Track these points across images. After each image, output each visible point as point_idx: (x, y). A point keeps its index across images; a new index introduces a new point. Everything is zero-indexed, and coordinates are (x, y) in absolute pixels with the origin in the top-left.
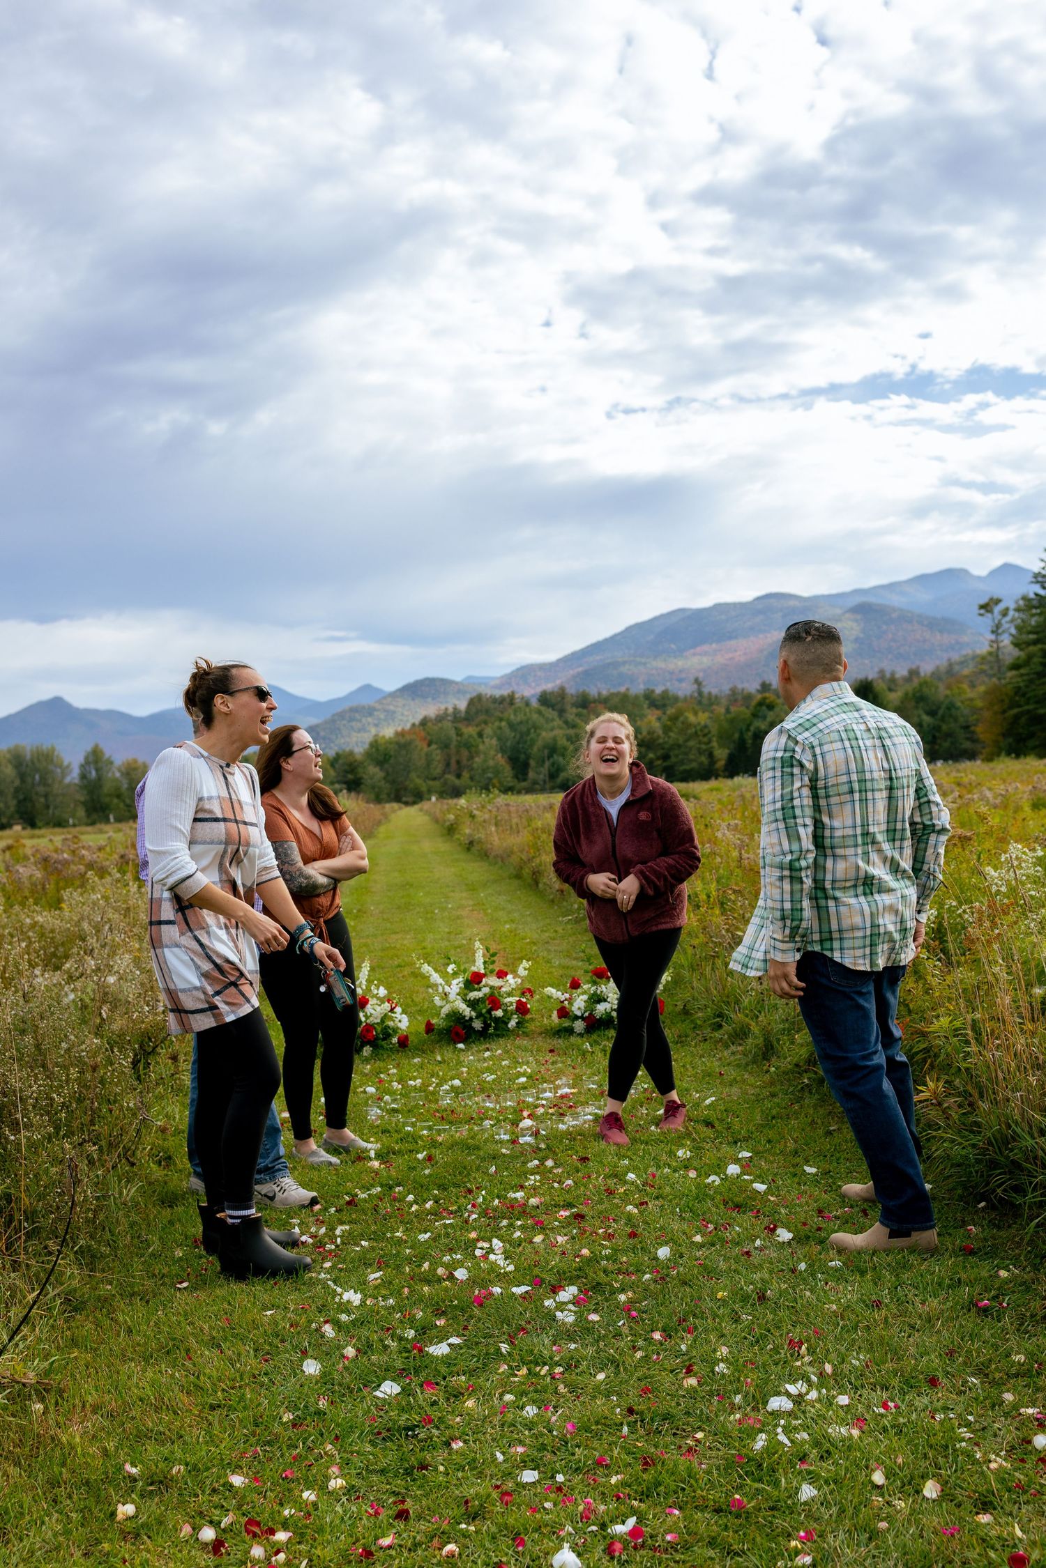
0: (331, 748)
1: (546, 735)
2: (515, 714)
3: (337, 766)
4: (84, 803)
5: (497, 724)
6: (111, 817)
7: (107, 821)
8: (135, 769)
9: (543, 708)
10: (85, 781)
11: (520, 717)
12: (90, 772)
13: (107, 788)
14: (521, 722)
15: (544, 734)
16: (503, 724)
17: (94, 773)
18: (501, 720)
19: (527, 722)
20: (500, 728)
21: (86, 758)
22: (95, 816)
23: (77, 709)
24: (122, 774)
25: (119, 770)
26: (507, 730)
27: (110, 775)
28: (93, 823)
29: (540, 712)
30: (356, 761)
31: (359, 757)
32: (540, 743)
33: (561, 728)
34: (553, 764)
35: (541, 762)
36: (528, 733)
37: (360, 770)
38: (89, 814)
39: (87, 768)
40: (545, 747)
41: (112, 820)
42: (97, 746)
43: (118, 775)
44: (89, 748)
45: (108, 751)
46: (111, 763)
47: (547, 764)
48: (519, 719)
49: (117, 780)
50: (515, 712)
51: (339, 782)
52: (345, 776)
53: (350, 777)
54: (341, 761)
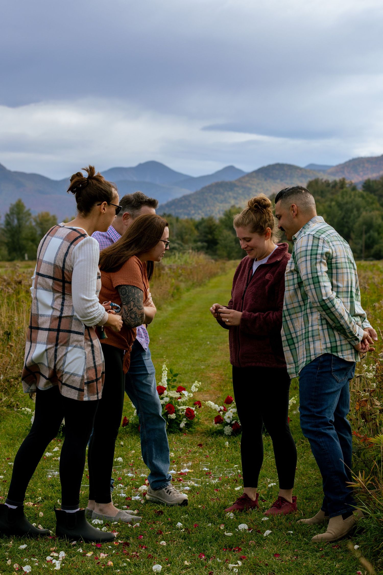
0: (199, 214)
1: (365, 214)
2: (342, 196)
3: (200, 228)
4: (7, 244)
5: (328, 203)
6: (26, 256)
7: (23, 259)
8: (47, 221)
9: (365, 194)
10: (9, 227)
11: (347, 199)
12: (13, 220)
13: (25, 233)
14: (347, 203)
15: (364, 213)
16: (333, 203)
17: (16, 222)
18: (332, 200)
19: (351, 202)
20: (330, 207)
21: (12, 210)
22: (14, 254)
23: (9, 172)
24: (37, 223)
25: (35, 221)
26: (336, 209)
27: (28, 224)
28: (11, 260)
29: (362, 196)
30: (214, 225)
31: (217, 222)
32: (361, 220)
33: (378, 210)
34: (369, 238)
35: (360, 236)
36: (352, 211)
37: (216, 233)
38: (10, 253)
39: (12, 218)
40: (365, 223)
41: (26, 258)
42: (20, 201)
43: (34, 224)
44: (14, 202)
45: (28, 205)
46: (30, 215)
47: (364, 237)
48: (345, 201)
49: (32, 228)
50: (343, 194)
51: (202, 241)
52: (205, 236)
53: (210, 236)
54: (203, 225)
